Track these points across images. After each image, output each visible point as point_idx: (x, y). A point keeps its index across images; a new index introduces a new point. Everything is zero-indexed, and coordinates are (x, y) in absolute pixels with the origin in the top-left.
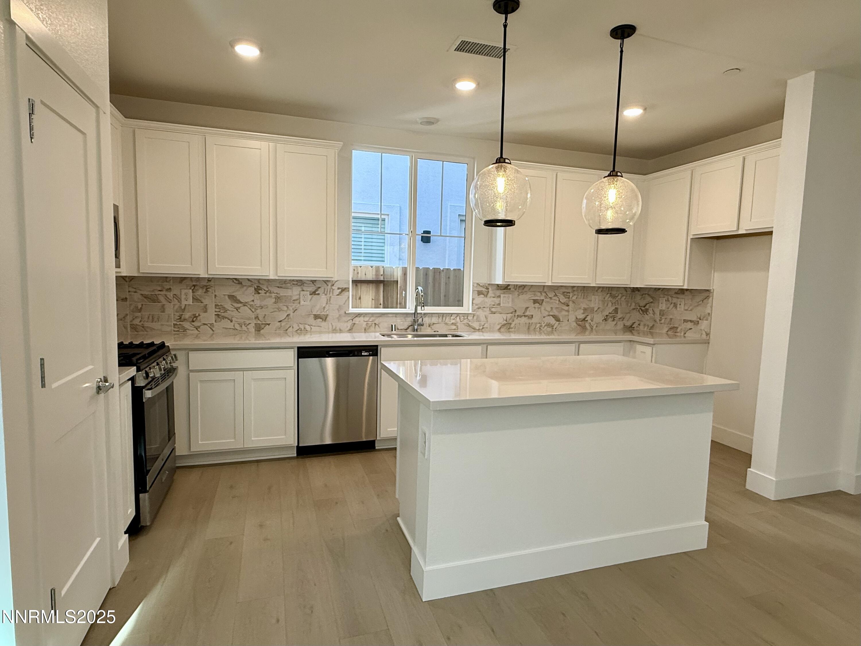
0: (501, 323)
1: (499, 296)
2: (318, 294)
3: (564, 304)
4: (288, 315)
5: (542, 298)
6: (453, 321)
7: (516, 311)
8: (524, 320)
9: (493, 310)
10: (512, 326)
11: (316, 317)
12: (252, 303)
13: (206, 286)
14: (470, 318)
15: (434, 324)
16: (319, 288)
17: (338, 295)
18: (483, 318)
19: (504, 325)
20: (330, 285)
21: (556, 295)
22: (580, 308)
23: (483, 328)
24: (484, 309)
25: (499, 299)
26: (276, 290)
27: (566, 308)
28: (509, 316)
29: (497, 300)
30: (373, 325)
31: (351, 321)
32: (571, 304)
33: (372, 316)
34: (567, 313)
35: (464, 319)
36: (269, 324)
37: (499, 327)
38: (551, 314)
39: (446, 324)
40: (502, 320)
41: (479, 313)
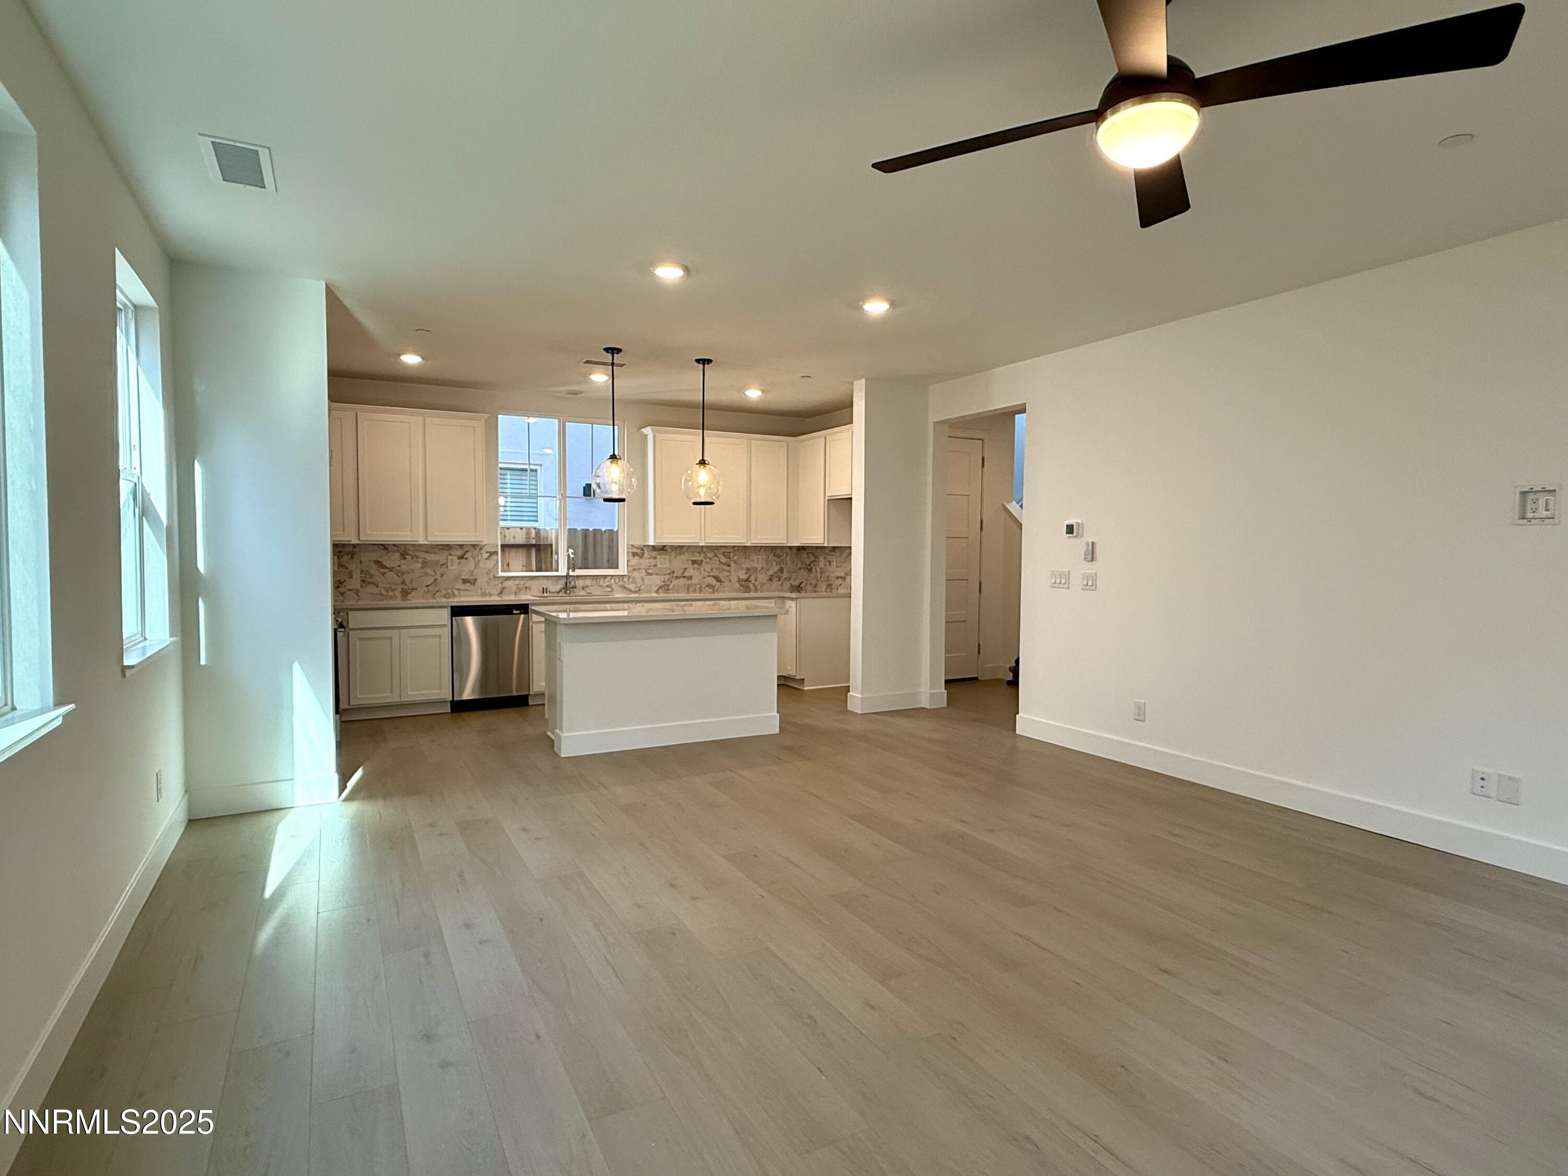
0: (658, 585)
1: (655, 558)
2: (467, 558)
3: (725, 564)
4: (435, 580)
5: (701, 558)
6: (607, 583)
7: (673, 572)
8: (682, 581)
9: (649, 571)
10: (671, 587)
11: (465, 581)
12: (399, 568)
13: (351, 552)
14: (625, 580)
15: (587, 586)
16: (467, 552)
17: (487, 559)
18: (639, 581)
19: (661, 587)
20: (478, 549)
21: (716, 556)
22: (742, 569)
23: (640, 590)
24: (640, 570)
25: (655, 561)
26: (422, 555)
27: (727, 568)
28: (667, 577)
29: (653, 562)
30: (524, 588)
31: (501, 584)
32: (732, 563)
33: (522, 580)
34: (728, 574)
35: (619, 581)
36: (416, 589)
37: (656, 588)
38: (712, 574)
39: (601, 586)
40: (660, 581)
41: (635, 574)
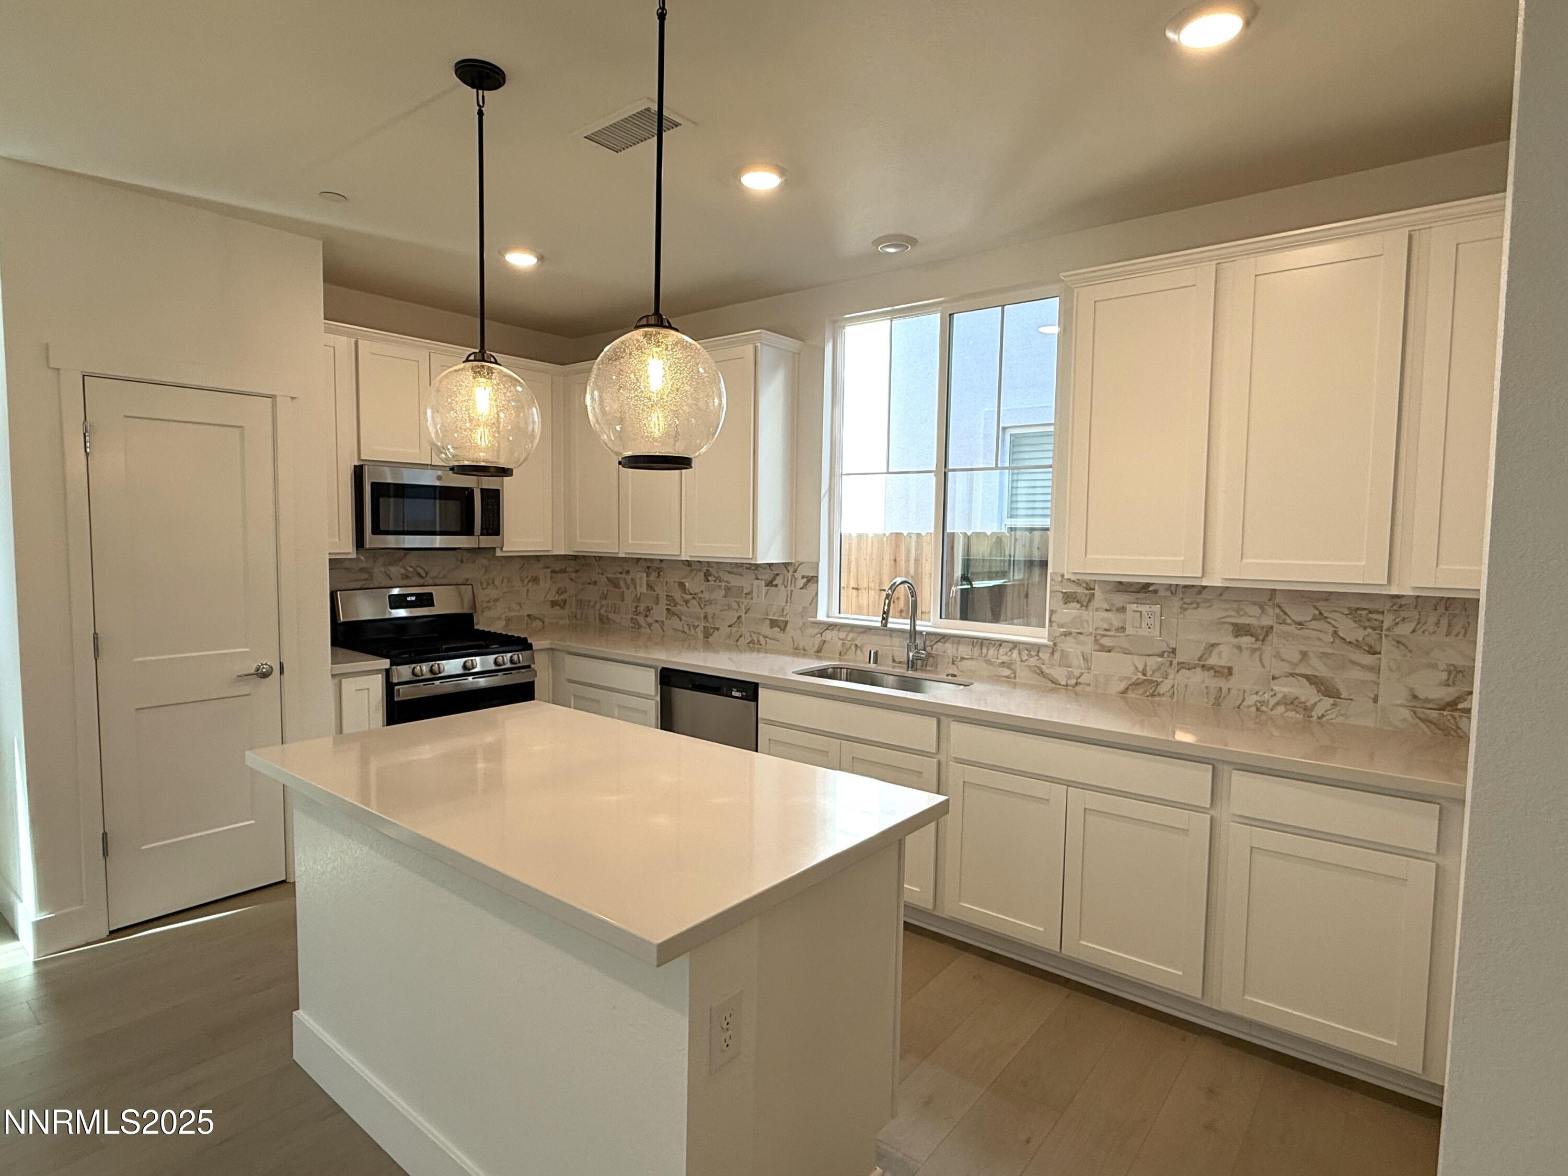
0: (1130, 678)
1: (1122, 610)
2: (776, 586)
3: (1357, 645)
4: (739, 617)
5: (1266, 621)
6: (1005, 658)
7: (1174, 651)
8: (1198, 678)
9: (1106, 642)
10: (1163, 689)
11: (773, 623)
12: (700, 595)
13: (659, 568)
14: (1045, 656)
15: (963, 658)
16: (778, 575)
17: (802, 588)
18: (1077, 661)
19: (1137, 684)
20: (791, 569)
21: (1321, 616)
22: (1433, 666)
23: (1076, 684)
24: (1081, 637)
25: (1121, 616)
26: (726, 577)
27: (1368, 659)
28: (1153, 662)
29: (1115, 619)
30: (853, 647)
31: (819, 635)
32: (1386, 646)
33: (851, 631)
34: (1369, 676)
35: (1030, 656)
36: (718, 629)
37: (1122, 686)
38: (1301, 670)
39: (989, 662)
40: (1132, 669)
41: (1070, 646)
